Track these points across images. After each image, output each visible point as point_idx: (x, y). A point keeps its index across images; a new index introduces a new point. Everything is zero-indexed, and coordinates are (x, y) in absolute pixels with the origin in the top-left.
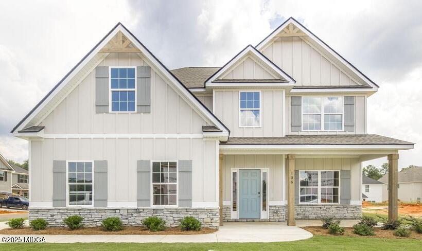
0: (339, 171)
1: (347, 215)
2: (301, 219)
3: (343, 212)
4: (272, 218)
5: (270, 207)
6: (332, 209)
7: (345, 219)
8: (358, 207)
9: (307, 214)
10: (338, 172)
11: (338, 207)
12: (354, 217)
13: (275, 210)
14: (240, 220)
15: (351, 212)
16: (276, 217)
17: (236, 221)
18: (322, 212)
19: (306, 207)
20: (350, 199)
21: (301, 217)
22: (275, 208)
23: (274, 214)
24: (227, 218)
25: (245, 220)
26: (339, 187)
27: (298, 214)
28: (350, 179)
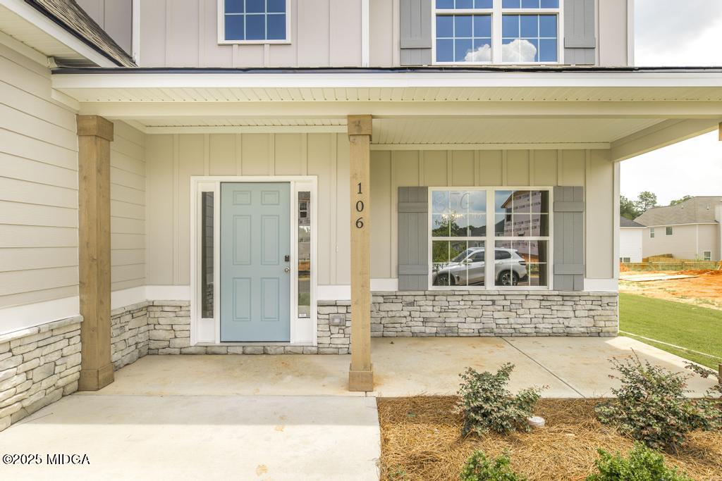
0: (551, 189)
1: (573, 322)
2: (436, 335)
3: (560, 314)
4: (326, 341)
5: (321, 305)
6: (526, 304)
7: (568, 335)
8: (605, 300)
9: (453, 319)
10: (547, 192)
11: (545, 298)
12: (593, 330)
13: (336, 317)
14: (223, 350)
15: (586, 313)
16: (339, 340)
17: (207, 352)
18: (497, 315)
19: (449, 298)
20: (582, 275)
21: (434, 330)
22: (334, 310)
23: (335, 330)
24: (178, 343)
25: (239, 350)
26: (550, 239)
27: (425, 321)
28: (580, 213)
